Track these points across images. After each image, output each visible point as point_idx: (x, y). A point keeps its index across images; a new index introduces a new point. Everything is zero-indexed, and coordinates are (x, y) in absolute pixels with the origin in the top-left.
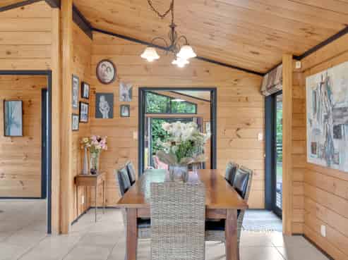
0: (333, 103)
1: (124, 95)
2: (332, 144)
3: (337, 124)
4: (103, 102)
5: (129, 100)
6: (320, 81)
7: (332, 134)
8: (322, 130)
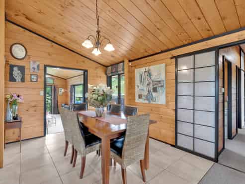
0: (152, 79)
1: (34, 68)
2: (151, 95)
3: (155, 87)
4: (16, 71)
5: (37, 71)
6: (145, 70)
7: (152, 91)
8: (145, 89)
